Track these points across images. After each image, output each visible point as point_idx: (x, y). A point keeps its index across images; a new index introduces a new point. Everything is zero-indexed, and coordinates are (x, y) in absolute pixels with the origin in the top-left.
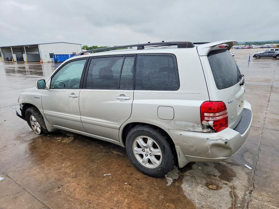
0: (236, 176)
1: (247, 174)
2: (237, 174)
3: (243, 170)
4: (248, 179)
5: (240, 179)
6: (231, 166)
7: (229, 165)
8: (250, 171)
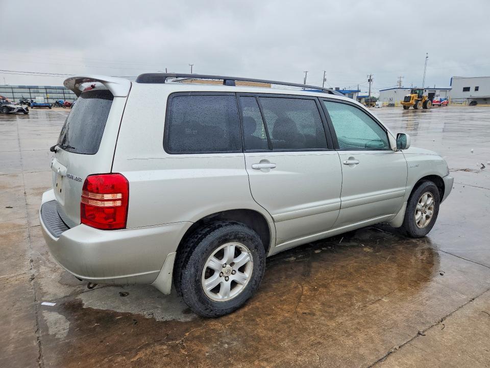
0: (59, 282)
1: (45, 293)
2: (59, 285)
3: (55, 295)
4: (41, 288)
5: (52, 281)
6: (75, 290)
7: (79, 289)
8: (43, 299)
